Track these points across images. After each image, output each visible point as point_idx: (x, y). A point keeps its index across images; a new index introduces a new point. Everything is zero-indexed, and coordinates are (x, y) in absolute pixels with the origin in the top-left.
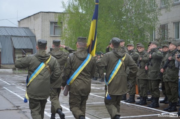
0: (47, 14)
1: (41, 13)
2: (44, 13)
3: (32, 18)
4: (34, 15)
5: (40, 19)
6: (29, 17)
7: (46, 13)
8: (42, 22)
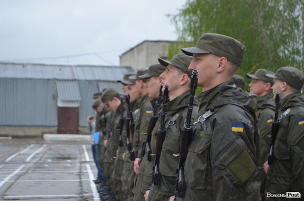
0: (156, 44)
1: (146, 43)
2: (150, 43)
3: (135, 50)
4: (138, 46)
5: (144, 53)
6: (132, 49)
7: (153, 43)
8: (147, 57)
